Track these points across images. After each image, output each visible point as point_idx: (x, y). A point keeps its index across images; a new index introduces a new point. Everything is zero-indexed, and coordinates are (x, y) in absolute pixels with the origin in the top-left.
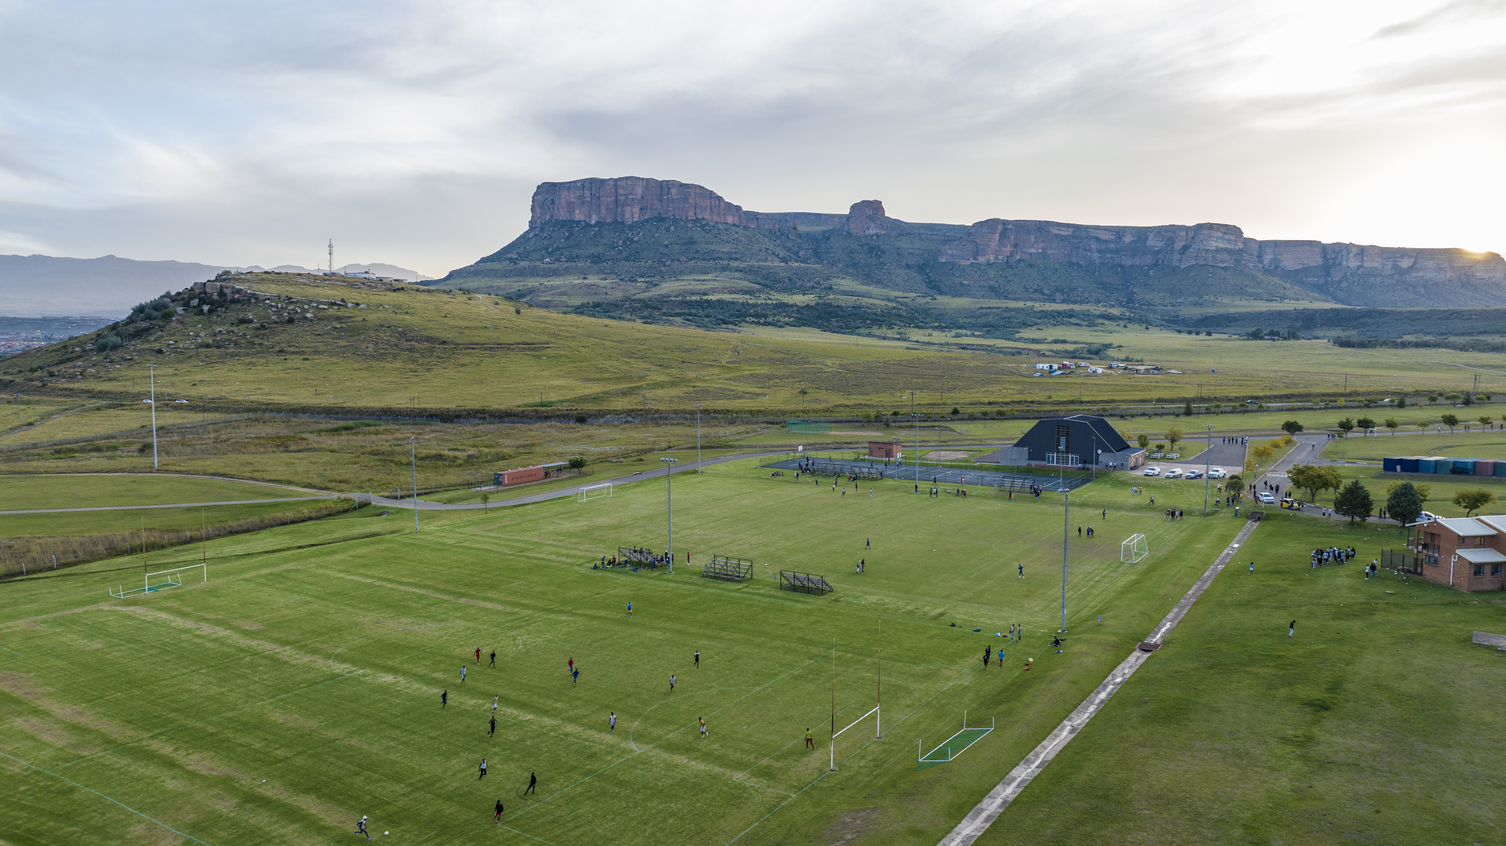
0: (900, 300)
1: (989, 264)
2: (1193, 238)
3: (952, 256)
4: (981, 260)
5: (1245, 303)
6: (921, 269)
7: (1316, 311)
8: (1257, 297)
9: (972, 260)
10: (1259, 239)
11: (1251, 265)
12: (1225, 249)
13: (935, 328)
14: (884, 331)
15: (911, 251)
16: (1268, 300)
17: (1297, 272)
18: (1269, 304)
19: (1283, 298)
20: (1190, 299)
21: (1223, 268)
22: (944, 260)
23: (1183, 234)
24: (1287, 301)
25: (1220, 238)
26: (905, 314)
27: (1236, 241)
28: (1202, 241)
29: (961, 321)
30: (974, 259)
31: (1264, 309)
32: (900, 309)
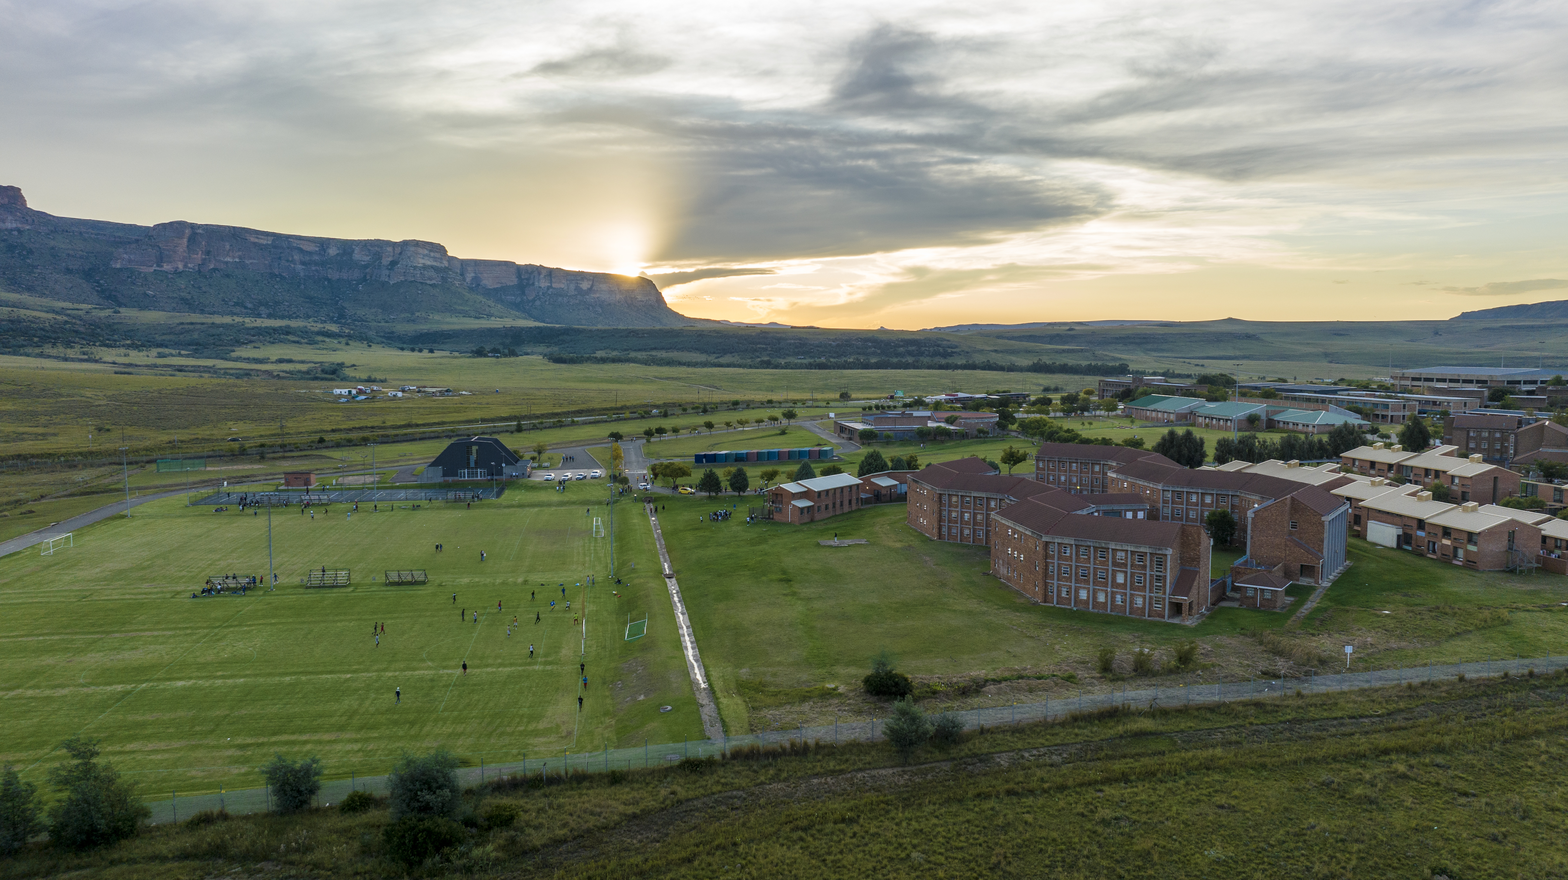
0: (69, 312)
1: (176, 272)
2: (400, 253)
3: (130, 261)
4: (166, 267)
5: (454, 320)
6: (88, 275)
7: (522, 329)
8: (466, 315)
9: (155, 267)
10: (460, 257)
11: (457, 283)
12: (432, 267)
13: (128, 347)
14: (60, 350)
15: (71, 252)
16: (476, 318)
17: (496, 290)
18: (477, 321)
19: (489, 315)
20: (403, 316)
21: (430, 285)
22: (118, 266)
23: (390, 249)
24: (493, 318)
25: (426, 255)
26: (82, 329)
27: (441, 259)
28: (409, 257)
29: (159, 338)
30: (158, 266)
31: (476, 327)
32: (75, 324)
